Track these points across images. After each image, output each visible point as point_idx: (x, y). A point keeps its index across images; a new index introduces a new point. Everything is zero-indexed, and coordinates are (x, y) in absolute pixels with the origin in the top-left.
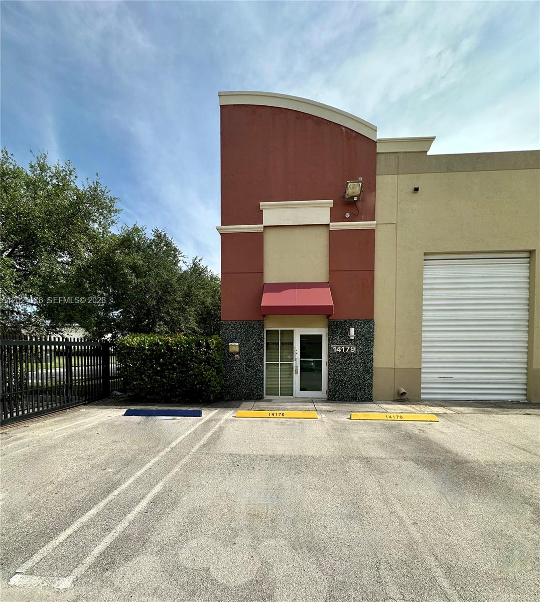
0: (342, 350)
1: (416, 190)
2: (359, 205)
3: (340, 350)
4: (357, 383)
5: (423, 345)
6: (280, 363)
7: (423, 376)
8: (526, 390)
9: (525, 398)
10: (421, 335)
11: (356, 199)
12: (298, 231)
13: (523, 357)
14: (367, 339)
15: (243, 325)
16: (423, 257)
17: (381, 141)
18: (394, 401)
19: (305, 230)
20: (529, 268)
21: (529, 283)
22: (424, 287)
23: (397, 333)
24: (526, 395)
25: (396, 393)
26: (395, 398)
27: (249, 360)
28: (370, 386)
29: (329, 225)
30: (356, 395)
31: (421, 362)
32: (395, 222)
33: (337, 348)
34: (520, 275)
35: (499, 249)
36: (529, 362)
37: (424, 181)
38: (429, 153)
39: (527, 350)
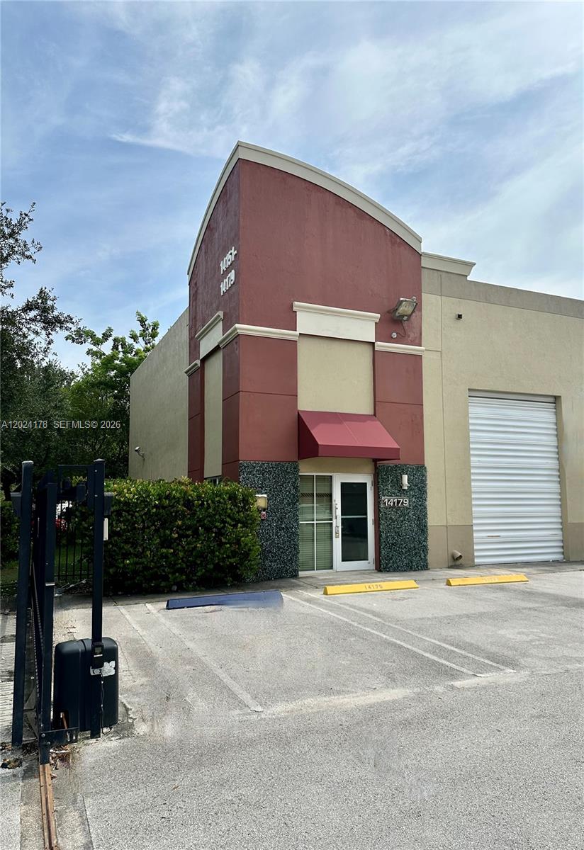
0: (394, 503)
1: (460, 316)
2: (405, 324)
3: (392, 504)
4: (412, 546)
5: (473, 496)
6: (315, 522)
7: (475, 535)
8: (563, 547)
9: (562, 556)
10: (471, 485)
11: (405, 318)
12: (336, 345)
13: (556, 511)
14: (419, 489)
15: (272, 467)
16: (467, 393)
17: (426, 255)
18: (449, 568)
19: (345, 346)
20: (556, 413)
21: (557, 430)
22: (471, 427)
23: (447, 482)
24: (563, 553)
25: (450, 558)
26: (450, 565)
27: (281, 519)
28: (425, 549)
29: (374, 343)
30: (411, 562)
31: (472, 518)
32: (440, 350)
33: (388, 501)
34: (548, 420)
35: (532, 392)
36: (563, 516)
37: (465, 307)
38: (469, 278)
39: (560, 503)
